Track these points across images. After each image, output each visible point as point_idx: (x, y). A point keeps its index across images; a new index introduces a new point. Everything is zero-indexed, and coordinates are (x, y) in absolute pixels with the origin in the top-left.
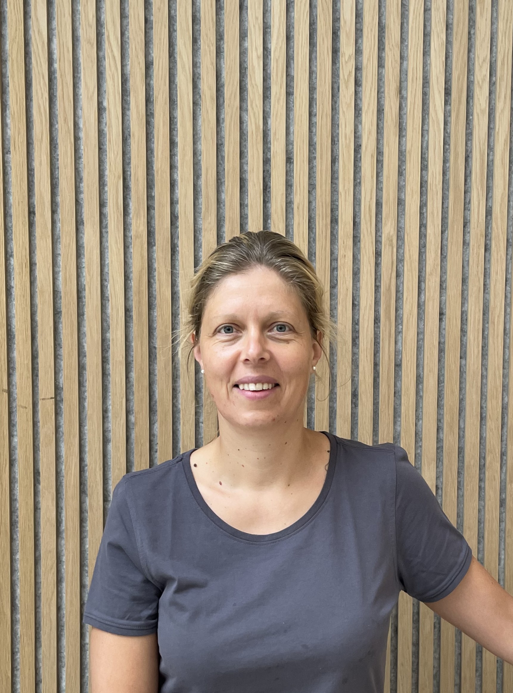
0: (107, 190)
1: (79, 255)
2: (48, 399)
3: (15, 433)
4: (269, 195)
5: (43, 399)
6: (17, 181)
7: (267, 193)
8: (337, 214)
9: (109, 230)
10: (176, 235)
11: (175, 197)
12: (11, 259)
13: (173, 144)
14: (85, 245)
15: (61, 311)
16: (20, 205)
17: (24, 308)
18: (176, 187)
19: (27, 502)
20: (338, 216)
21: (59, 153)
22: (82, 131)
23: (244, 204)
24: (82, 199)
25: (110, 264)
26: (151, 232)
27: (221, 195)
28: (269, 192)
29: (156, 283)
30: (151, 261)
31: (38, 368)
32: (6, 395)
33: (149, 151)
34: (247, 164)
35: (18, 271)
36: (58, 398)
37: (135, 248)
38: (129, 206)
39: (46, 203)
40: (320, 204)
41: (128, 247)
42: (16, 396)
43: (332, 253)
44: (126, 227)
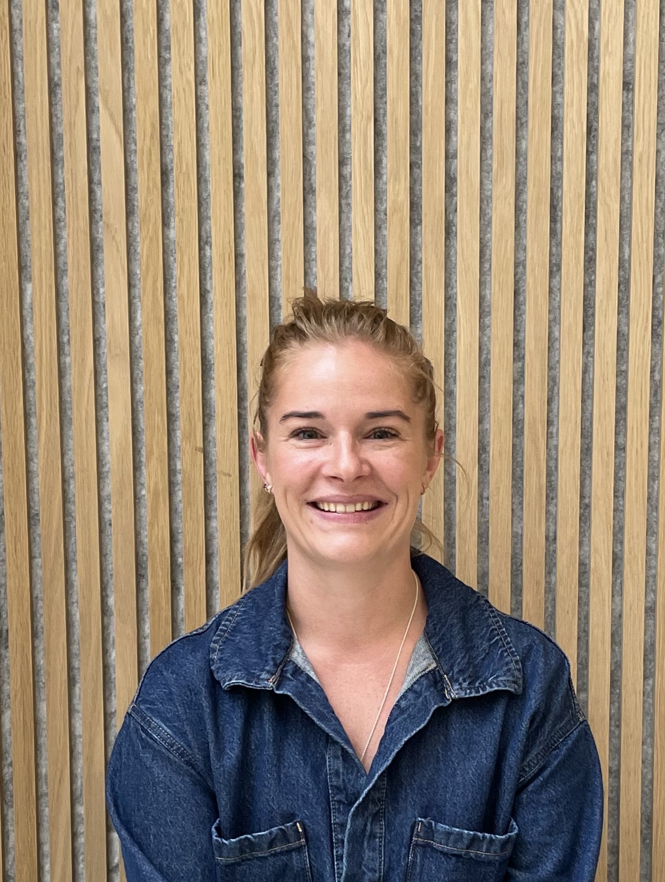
0: (351, 139)
1: (308, 241)
3: (213, 514)
4: (595, 142)
6: (216, 127)
9: (352, 200)
10: (453, 206)
11: (452, 147)
12: (207, 248)
13: (450, 64)
14: (317, 225)
16: (222, 163)
17: (227, 323)
18: (453, 132)
21: (279, 81)
22: (313, 46)
23: (555, 156)
24: (312, 153)
25: (353, 254)
26: (415, 203)
27: (521, 144)
28: (593, 136)
29: (421, 284)
30: (415, 248)
32: (201, 456)
33: (415, 76)
34: (562, 93)
35: (217, 267)
37: (391, 229)
38: (383, 164)
39: (260, 158)
41: (380, 228)
42: (214, 459)
44: (379, 196)
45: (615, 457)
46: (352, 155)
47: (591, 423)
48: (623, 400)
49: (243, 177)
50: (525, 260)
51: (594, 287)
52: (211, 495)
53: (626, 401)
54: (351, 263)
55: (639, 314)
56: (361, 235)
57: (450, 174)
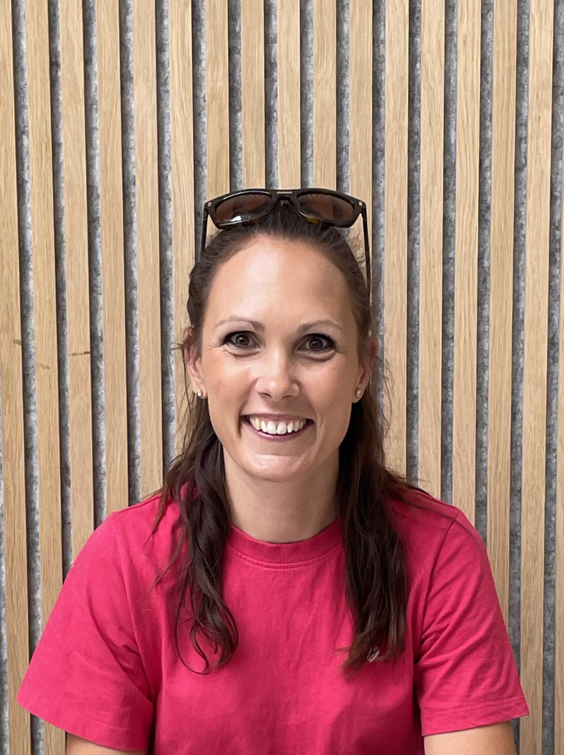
0: (167, 25)
1: (126, 128)
2: (81, 354)
3: (32, 407)
4: (418, 24)
5: (73, 354)
6: (33, 16)
7: (416, 20)
8: (526, 51)
9: (170, 87)
10: (273, 92)
11: (270, 31)
12: (25, 137)
14: (134, 113)
15: (99, 218)
16: (38, 53)
17: (44, 213)
18: (273, 16)
19: (51, 512)
20: (528, 53)
23: (378, 38)
24: (130, 40)
25: (172, 143)
26: (234, 89)
27: (342, 26)
28: (418, 18)
29: (241, 170)
30: (234, 135)
31: (64, 306)
32: (19, 348)
35: (35, 157)
36: (95, 354)
37: (210, 115)
38: (200, 50)
39: (76, 48)
40: (501, 34)
41: (199, 114)
42: (32, 350)
43: (518, 114)
44: (197, 82)
45: (443, 346)
46: (170, 41)
47: (418, 312)
48: (451, 288)
49: (60, 65)
50: (348, 146)
51: (419, 172)
52: (30, 389)
53: (454, 288)
54: (169, 151)
55: (466, 200)
56: (180, 123)
57: (270, 60)
